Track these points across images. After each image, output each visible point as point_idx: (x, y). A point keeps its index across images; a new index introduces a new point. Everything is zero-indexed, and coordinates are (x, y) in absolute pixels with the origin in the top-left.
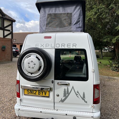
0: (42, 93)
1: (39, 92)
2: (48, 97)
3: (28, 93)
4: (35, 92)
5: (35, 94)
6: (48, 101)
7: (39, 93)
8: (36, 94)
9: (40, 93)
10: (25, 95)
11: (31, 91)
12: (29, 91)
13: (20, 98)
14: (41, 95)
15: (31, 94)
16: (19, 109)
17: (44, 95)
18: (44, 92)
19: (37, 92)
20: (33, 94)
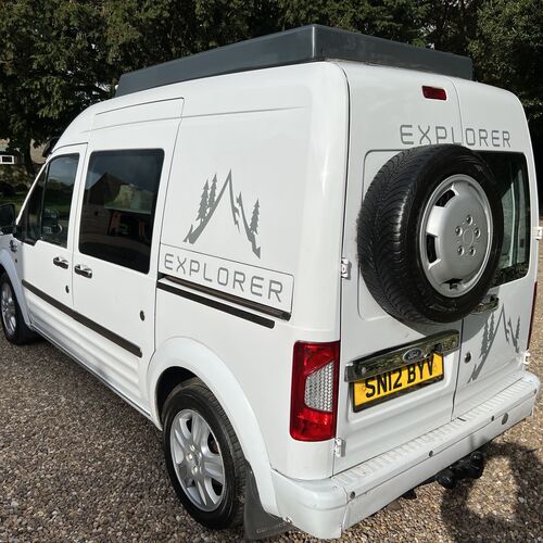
0: (421, 370)
1: (412, 369)
2: (441, 378)
3: (368, 395)
4: (398, 374)
5: (396, 386)
6: (438, 399)
7: (410, 373)
8: (400, 385)
9: (413, 373)
10: (357, 409)
11: (379, 381)
12: (374, 383)
13: (335, 436)
14: (418, 380)
15: (383, 393)
16: (353, 493)
17: (427, 376)
18: (426, 365)
19: (405, 373)
20: (388, 392)
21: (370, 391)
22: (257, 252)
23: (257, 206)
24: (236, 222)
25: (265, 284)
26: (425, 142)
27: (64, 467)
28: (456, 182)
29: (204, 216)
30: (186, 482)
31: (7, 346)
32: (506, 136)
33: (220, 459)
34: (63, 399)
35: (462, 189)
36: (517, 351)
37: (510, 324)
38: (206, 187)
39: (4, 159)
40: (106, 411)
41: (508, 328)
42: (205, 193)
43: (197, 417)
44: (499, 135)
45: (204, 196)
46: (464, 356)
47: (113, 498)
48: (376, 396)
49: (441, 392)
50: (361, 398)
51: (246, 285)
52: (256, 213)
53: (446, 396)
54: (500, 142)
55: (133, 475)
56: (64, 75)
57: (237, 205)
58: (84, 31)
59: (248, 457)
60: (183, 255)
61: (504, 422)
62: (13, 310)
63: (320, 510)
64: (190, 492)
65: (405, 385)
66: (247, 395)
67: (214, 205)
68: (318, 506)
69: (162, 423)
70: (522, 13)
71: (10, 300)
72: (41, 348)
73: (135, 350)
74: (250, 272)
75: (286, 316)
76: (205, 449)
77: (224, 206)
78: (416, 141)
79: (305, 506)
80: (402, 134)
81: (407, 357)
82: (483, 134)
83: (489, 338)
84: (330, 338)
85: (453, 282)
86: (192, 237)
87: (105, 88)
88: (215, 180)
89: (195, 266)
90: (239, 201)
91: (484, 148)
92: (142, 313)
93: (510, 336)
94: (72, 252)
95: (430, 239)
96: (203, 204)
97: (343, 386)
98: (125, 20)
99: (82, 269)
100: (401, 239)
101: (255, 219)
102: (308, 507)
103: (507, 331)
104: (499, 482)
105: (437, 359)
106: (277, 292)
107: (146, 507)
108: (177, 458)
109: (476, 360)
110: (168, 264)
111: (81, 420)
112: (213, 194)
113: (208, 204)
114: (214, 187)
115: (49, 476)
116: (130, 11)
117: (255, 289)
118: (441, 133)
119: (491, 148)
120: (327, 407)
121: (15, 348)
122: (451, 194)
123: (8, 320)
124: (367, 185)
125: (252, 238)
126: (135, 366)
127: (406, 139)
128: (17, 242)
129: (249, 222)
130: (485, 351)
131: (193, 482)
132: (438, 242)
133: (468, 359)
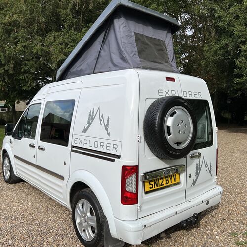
0: (171, 179)
2: (178, 184)
3: (150, 188)
4: (162, 180)
5: (161, 185)
6: (178, 192)
7: (167, 180)
8: (163, 185)
9: (168, 180)
10: (146, 193)
11: (155, 182)
12: (153, 183)
13: (137, 203)
14: (170, 183)
15: (156, 188)
16: (145, 226)
17: (173, 182)
18: (173, 177)
19: (165, 180)
20: (158, 187)
21: (151, 186)
22: (108, 134)
23: (108, 118)
24: (101, 124)
25: (111, 146)
26: (168, 95)
27: (30, 228)
28: (177, 109)
29: (90, 123)
30: (81, 230)
31: (5, 184)
32: (200, 94)
33: (95, 217)
34: (30, 203)
35: (179, 111)
36: (212, 176)
37: (207, 164)
38: (90, 113)
39: (2, 110)
40: (48, 207)
41: (206, 166)
42: (90, 114)
43: (86, 202)
44: (197, 93)
45: (90, 115)
46: (188, 175)
47: (51, 240)
48: (153, 188)
49: (180, 189)
50: (148, 189)
51: (105, 147)
52: (108, 120)
53: (182, 191)
54: (197, 96)
55: (59, 231)
56: (33, 74)
57: (101, 118)
58: (43, 57)
59: (106, 214)
60: (81, 138)
61: (208, 204)
62: (9, 168)
63: (132, 231)
64: (82, 234)
65: (165, 185)
66: (105, 190)
67: (93, 119)
68: (132, 230)
69: (71, 207)
70: (220, 49)
71: (8, 164)
72: (20, 184)
73: (62, 178)
74: (106, 142)
75: (119, 157)
76: (89, 214)
77: (97, 119)
78: (164, 95)
79: (127, 230)
80: (159, 93)
81: (164, 173)
82: (190, 93)
83: (198, 169)
84: (135, 164)
85: (178, 144)
86: (85, 131)
87: (50, 79)
88: (94, 110)
89: (86, 142)
90: (102, 116)
91: (191, 98)
92: (65, 162)
93: (207, 169)
94: (37, 141)
95: (168, 128)
96: (89, 118)
97: (140, 183)
98: (60, 52)
99: (41, 147)
100: (158, 127)
101: (108, 123)
102: (128, 231)
103: (206, 167)
104: (209, 231)
105: (177, 176)
106: (115, 148)
107: (64, 242)
108: (78, 221)
109: (194, 177)
110: (75, 142)
111: (38, 211)
112: (93, 115)
113: (91, 119)
114: (93, 112)
115: (24, 232)
116: (62, 49)
117: (108, 148)
118: (174, 93)
119: (194, 98)
120: (135, 191)
121: (9, 185)
122: (175, 112)
123: (6, 173)
124: (146, 110)
125: (106, 129)
126: (61, 185)
127: (160, 94)
128: (13, 139)
129: (106, 124)
130: (197, 174)
131: (84, 230)
132: (171, 129)
133: (190, 177)
